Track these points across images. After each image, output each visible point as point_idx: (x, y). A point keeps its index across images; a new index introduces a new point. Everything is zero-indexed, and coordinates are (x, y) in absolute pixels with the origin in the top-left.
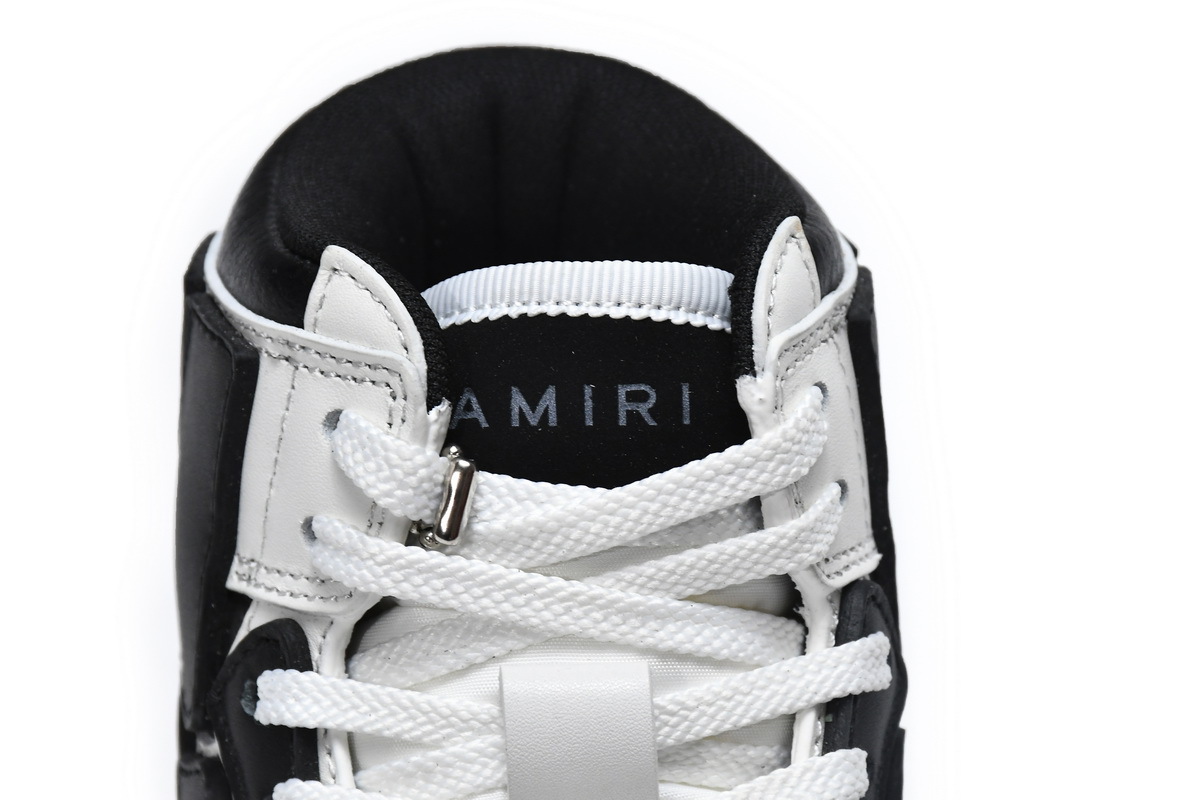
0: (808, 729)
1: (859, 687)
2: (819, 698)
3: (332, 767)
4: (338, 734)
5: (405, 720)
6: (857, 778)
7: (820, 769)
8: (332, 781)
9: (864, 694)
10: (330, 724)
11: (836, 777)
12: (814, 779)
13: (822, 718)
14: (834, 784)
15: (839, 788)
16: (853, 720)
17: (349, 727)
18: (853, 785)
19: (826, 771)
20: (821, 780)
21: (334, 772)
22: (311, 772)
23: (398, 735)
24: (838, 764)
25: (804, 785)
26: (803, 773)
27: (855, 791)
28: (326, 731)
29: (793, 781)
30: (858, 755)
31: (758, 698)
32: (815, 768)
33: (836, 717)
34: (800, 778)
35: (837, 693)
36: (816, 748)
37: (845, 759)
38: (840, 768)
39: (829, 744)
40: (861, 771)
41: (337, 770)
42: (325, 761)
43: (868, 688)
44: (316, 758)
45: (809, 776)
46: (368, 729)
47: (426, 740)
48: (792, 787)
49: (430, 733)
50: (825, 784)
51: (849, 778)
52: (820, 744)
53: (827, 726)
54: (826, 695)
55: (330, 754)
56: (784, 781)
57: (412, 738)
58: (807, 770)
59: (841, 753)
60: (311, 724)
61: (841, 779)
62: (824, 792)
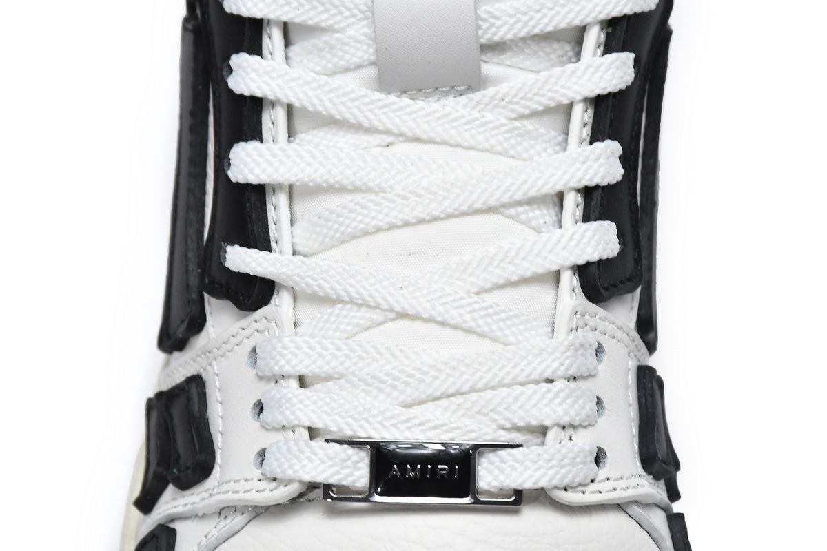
0: (594, 37)
1: (632, 10)
2: (604, 16)
3: (270, 47)
4: (277, 23)
5: (323, 12)
6: (625, 73)
7: (599, 66)
8: (269, 56)
9: (635, 14)
10: (272, 16)
11: (609, 73)
12: (593, 73)
13: (605, 31)
14: (607, 77)
15: (611, 80)
16: (626, 32)
17: (285, 18)
18: (621, 78)
19: (603, 68)
20: (598, 74)
21: (271, 50)
22: (256, 49)
23: (317, 24)
24: (612, 63)
25: (587, 77)
26: (587, 69)
27: (622, 82)
28: (269, 21)
29: (579, 73)
30: (628, 57)
31: (558, 13)
32: (595, 65)
33: (614, 30)
34: (584, 73)
35: (616, 13)
36: (598, 50)
37: (617, 60)
38: (613, 66)
39: (609, 48)
40: (629, 68)
41: (273, 49)
42: (266, 41)
43: (638, 10)
44: (261, 39)
45: (591, 70)
46: (297, 20)
47: (336, 27)
48: (578, 77)
49: (339, 22)
50: (601, 77)
51: (619, 74)
52: (602, 48)
53: (608, 36)
54: (607, 14)
55: (270, 37)
56: (573, 73)
57: (327, 26)
58: (589, 66)
59: (614, 56)
60: (258, 15)
61: (613, 74)
62: (599, 82)
